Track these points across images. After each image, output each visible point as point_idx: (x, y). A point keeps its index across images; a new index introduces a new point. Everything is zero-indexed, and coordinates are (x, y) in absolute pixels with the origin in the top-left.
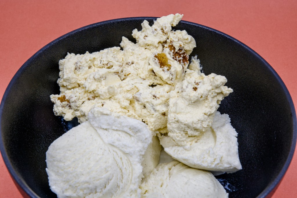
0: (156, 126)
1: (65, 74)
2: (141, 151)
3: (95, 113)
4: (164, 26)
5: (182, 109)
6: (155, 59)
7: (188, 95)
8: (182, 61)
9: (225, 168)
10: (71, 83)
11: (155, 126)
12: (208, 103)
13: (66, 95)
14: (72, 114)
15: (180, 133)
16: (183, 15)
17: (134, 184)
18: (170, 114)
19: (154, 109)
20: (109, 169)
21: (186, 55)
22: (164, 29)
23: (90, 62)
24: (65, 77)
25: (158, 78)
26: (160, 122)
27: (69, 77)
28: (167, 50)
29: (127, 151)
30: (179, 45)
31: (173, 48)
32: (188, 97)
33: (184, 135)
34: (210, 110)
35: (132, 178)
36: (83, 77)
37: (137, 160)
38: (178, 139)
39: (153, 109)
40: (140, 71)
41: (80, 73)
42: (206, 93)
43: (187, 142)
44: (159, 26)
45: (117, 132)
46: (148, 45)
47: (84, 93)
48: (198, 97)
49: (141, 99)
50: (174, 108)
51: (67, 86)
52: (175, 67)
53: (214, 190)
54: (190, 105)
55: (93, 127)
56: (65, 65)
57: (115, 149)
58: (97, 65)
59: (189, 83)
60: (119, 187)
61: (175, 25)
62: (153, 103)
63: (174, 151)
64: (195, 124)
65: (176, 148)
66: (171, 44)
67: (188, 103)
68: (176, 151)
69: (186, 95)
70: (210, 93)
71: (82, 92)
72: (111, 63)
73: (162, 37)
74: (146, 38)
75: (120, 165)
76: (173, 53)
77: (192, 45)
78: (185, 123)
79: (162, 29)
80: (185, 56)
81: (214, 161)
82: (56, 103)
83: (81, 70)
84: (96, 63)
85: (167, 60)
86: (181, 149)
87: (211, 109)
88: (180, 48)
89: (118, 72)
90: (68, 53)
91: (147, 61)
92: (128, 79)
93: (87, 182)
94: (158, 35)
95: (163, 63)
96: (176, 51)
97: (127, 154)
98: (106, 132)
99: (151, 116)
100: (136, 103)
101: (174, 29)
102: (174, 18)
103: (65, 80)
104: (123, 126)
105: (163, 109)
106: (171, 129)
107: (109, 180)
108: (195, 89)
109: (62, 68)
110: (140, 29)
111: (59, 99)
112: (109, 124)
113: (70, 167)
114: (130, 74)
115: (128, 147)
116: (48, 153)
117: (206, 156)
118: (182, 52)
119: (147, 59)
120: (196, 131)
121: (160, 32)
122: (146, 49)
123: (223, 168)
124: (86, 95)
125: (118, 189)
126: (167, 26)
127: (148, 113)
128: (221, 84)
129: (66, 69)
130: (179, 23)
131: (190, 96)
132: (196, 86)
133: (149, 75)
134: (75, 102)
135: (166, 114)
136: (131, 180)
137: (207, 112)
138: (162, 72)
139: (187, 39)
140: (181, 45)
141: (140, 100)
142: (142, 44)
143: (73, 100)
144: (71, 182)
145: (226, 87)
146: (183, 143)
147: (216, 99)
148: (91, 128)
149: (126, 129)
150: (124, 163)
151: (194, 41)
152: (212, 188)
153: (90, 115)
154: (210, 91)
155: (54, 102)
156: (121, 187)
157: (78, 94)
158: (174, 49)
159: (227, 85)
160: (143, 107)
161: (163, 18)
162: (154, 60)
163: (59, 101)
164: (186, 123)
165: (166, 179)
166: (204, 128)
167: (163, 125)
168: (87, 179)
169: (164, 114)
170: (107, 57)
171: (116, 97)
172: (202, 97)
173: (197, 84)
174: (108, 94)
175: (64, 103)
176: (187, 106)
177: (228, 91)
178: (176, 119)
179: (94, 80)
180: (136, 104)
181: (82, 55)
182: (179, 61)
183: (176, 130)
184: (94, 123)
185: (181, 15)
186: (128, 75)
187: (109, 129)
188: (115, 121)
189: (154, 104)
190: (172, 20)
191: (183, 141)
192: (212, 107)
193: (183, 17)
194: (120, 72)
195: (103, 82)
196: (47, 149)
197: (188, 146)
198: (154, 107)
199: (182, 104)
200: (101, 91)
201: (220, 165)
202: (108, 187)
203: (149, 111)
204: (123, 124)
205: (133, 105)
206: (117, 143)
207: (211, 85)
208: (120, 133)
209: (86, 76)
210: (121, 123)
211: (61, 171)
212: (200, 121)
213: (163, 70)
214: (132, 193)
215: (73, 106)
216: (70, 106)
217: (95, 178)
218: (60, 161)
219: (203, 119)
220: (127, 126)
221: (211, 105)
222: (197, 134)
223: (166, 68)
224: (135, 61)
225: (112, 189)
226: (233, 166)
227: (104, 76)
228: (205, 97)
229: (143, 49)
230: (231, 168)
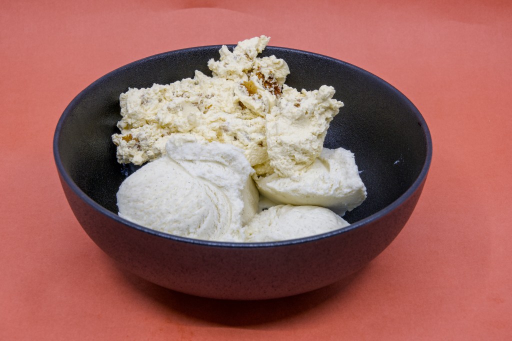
0: (253, 160)
1: (129, 108)
2: (239, 185)
3: (175, 142)
4: (248, 49)
5: (284, 129)
6: (242, 87)
7: (289, 112)
8: (273, 93)
9: (346, 194)
10: (138, 120)
11: (251, 160)
12: (316, 120)
13: (133, 134)
14: (142, 157)
15: (285, 159)
16: (269, 37)
17: (236, 223)
18: (270, 137)
19: (248, 138)
20: (203, 204)
21: (277, 85)
22: (248, 53)
23: (160, 93)
24: (130, 112)
25: (247, 111)
26: (257, 155)
27: (136, 111)
28: (254, 78)
29: (222, 183)
30: (269, 71)
31: (261, 76)
32: (290, 114)
33: (290, 161)
34: (319, 129)
35: (231, 216)
36: (153, 112)
37: (235, 194)
38: (283, 166)
39: (246, 139)
40: (223, 105)
41: (148, 107)
42: (311, 107)
43: (295, 171)
44: (242, 51)
45: (206, 163)
46: (231, 75)
47: (156, 128)
48: (302, 111)
49: (231, 128)
50: (275, 130)
51: (132, 124)
52: (266, 97)
53: (337, 223)
54: (293, 125)
55: (174, 161)
56: (128, 99)
57: (206, 183)
58: (169, 97)
59: (288, 101)
60: (216, 227)
61: (260, 51)
62: (246, 130)
63: (280, 185)
64: (303, 144)
65: (281, 181)
66: (258, 71)
67: (291, 122)
68: (282, 184)
69: (287, 113)
70: (316, 109)
71: (154, 127)
72: (187, 93)
73: (247, 63)
74: (227, 65)
75: (215, 200)
76: (263, 82)
77: (285, 70)
78: (290, 144)
79: (246, 54)
80: (277, 87)
81: (331, 188)
82: (120, 143)
83: (149, 104)
84: (167, 95)
85: (257, 89)
86: (287, 180)
87: (320, 127)
88: (270, 75)
89: (197, 103)
90: (129, 88)
91: (231, 92)
92: (209, 112)
93: (176, 221)
94: (242, 60)
95: (251, 92)
96: (266, 79)
97: (222, 187)
98: (191, 164)
99: (245, 148)
100: (224, 134)
101: (260, 55)
102: (259, 41)
103: (129, 117)
104: (213, 155)
105: (259, 137)
106: (273, 155)
107: (204, 217)
108: (297, 105)
109: (124, 103)
110: (217, 57)
111: (124, 138)
112: (195, 154)
113: (151, 206)
114: (211, 106)
115: (223, 179)
116: (118, 194)
117: (321, 183)
118: (273, 81)
119: (231, 89)
120: (304, 155)
121: (244, 57)
122: (227, 79)
123: (343, 195)
124: (159, 131)
125: (215, 230)
126: (252, 49)
127: (241, 145)
128: (329, 94)
129: (130, 103)
130: (265, 49)
131: (292, 113)
132: (298, 102)
133: (236, 109)
134: (145, 139)
135: (264, 144)
136: (231, 219)
137: (315, 131)
138: (252, 101)
139: (278, 63)
140: (271, 72)
141: (229, 129)
142: (222, 73)
143: (143, 136)
144: (155, 223)
145: (336, 100)
146: (289, 172)
147: (324, 117)
148: (172, 163)
149: (218, 158)
150: (219, 199)
151: (286, 66)
152: (335, 221)
153: (169, 146)
154: (316, 105)
155: (118, 142)
156: (219, 227)
157: (148, 130)
158: (263, 77)
159: (336, 97)
160: (234, 139)
161: (246, 41)
162: (240, 88)
163: (124, 141)
164: (292, 143)
165: (274, 218)
166: (315, 150)
167: (261, 159)
168: (176, 217)
169: (261, 144)
170: (181, 87)
171: (198, 128)
172: (307, 113)
173: (299, 100)
174: (188, 125)
175: (131, 142)
176: (290, 125)
177: (338, 104)
178: (279, 141)
179: (168, 112)
180: (225, 136)
181: (148, 88)
182: (271, 92)
183: (280, 156)
184: (175, 155)
185: (268, 37)
186: (209, 108)
187: (195, 160)
188: (202, 150)
189: (248, 132)
190: (257, 42)
191: (290, 169)
192: (321, 125)
193: (271, 40)
194: (199, 103)
195: (180, 113)
196: (117, 190)
197: (296, 175)
198: (248, 136)
199: (283, 123)
200: (179, 122)
201: (339, 191)
202: (203, 226)
203: (242, 141)
204: (213, 153)
205: (220, 138)
206: (208, 176)
207: (316, 99)
208: (210, 164)
209: (156, 111)
210: (210, 152)
211: (139, 213)
212: (308, 142)
213: (254, 99)
214: (233, 234)
215: (143, 145)
216: (139, 146)
217: (186, 215)
218: (137, 201)
219: (311, 139)
220: (218, 154)
221: (319, 122)
222: (305, 159)
223: (256, 96)
224: (216, 93)
225: (209, 229)
226: (354, 188)
227: (180, 105)
228: (311, 113)
229: (224, 80)
230: (354, 192)
